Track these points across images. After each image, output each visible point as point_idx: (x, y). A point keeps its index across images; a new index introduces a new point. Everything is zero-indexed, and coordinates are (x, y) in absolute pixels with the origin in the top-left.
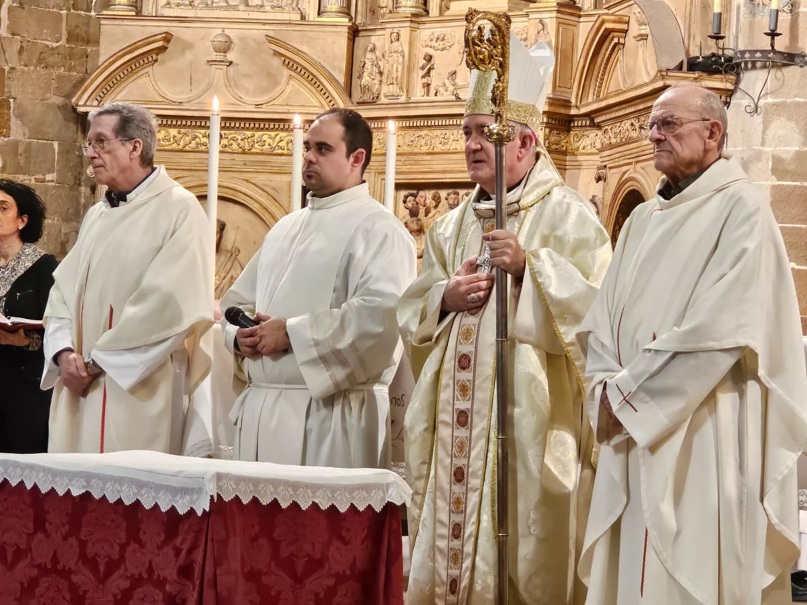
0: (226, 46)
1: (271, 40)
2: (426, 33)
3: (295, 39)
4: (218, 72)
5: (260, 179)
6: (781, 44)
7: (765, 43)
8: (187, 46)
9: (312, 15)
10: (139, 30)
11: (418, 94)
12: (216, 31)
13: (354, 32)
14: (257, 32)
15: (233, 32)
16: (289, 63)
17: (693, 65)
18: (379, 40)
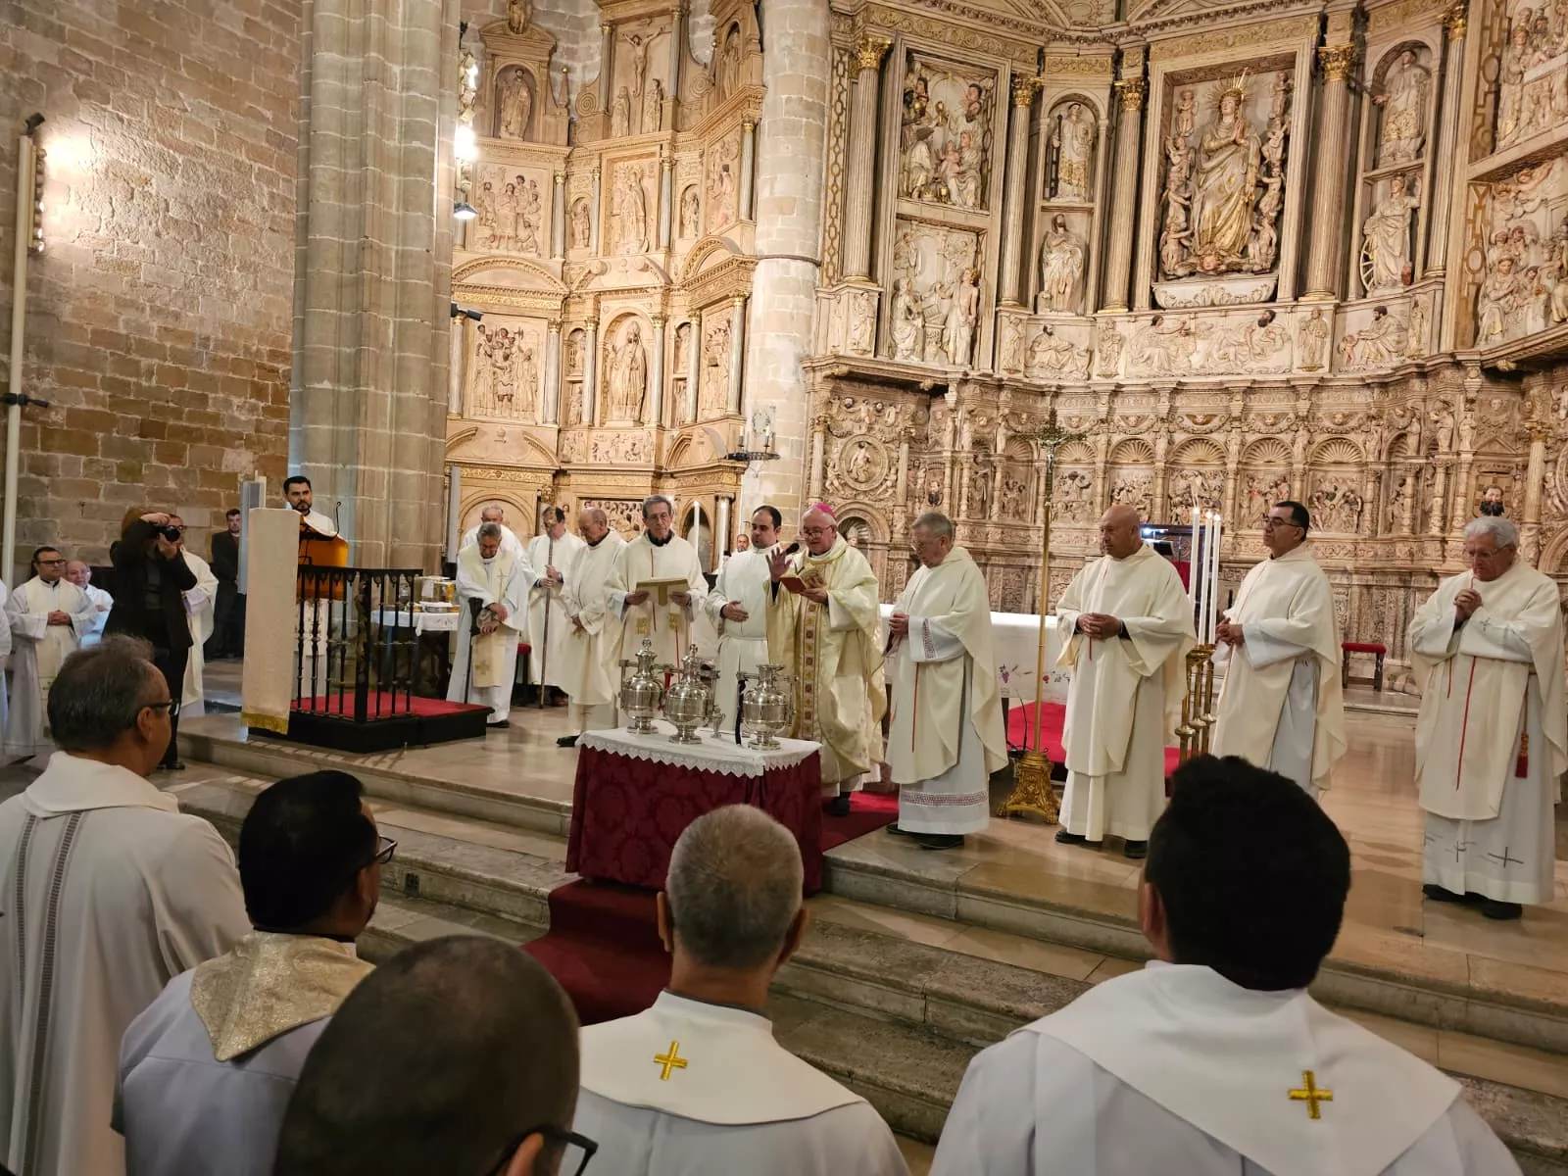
0: (503, 435)
1: (524, 433)
2: (594, 434)
3: (534, 432)
4: (500, 446)
5: (519, 492)
6: (769, 450)
7: (763, 450)
8: (485, 433)
9: (540, 423)
10: (463, 426)
11: (591, 460)
12: (499, 428)
13: (559, 431)
14: (519, 429)
15: (507, 429)
16: (532, 443)
17: (731, 457)
18: (570, 434)
